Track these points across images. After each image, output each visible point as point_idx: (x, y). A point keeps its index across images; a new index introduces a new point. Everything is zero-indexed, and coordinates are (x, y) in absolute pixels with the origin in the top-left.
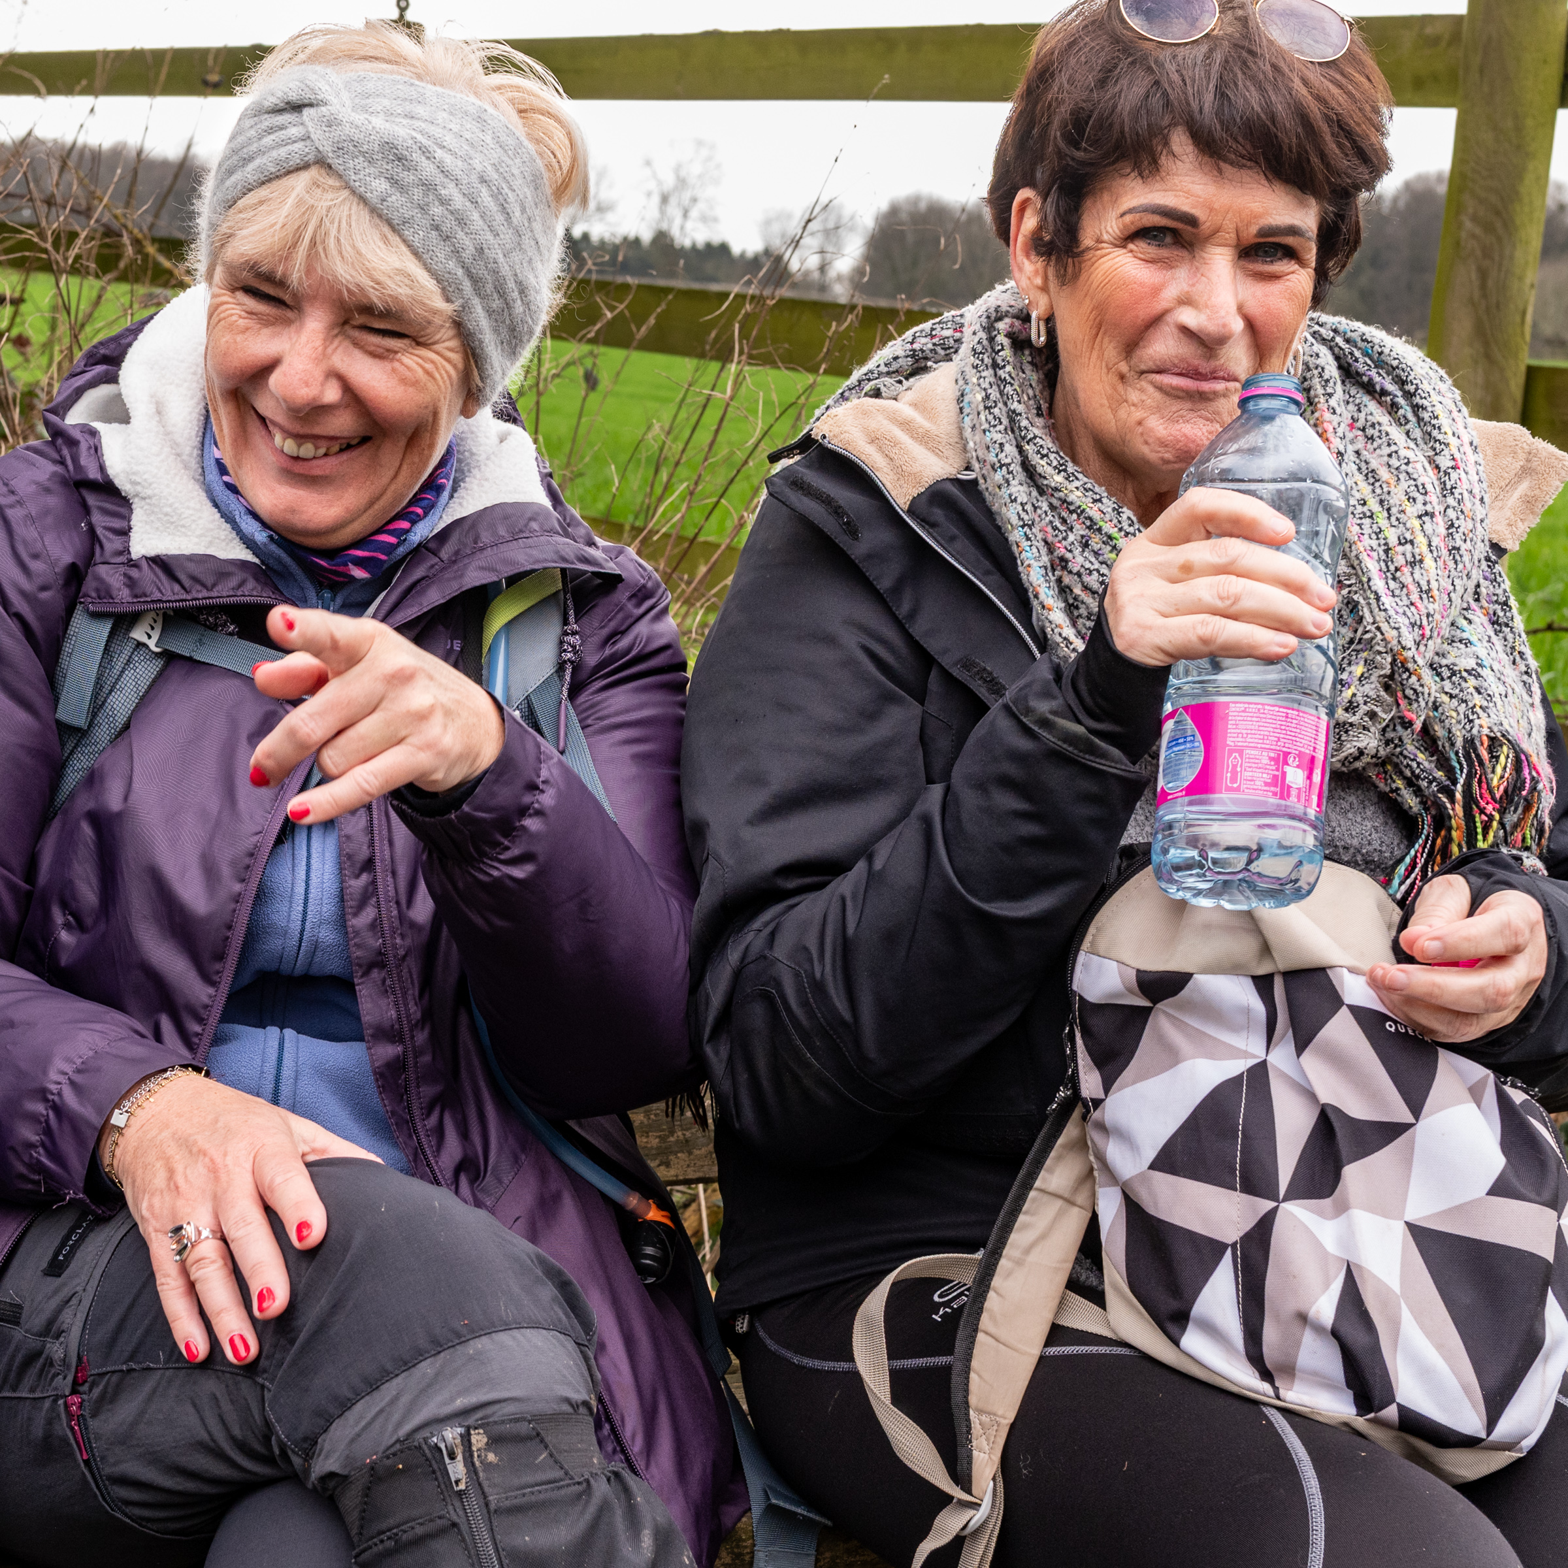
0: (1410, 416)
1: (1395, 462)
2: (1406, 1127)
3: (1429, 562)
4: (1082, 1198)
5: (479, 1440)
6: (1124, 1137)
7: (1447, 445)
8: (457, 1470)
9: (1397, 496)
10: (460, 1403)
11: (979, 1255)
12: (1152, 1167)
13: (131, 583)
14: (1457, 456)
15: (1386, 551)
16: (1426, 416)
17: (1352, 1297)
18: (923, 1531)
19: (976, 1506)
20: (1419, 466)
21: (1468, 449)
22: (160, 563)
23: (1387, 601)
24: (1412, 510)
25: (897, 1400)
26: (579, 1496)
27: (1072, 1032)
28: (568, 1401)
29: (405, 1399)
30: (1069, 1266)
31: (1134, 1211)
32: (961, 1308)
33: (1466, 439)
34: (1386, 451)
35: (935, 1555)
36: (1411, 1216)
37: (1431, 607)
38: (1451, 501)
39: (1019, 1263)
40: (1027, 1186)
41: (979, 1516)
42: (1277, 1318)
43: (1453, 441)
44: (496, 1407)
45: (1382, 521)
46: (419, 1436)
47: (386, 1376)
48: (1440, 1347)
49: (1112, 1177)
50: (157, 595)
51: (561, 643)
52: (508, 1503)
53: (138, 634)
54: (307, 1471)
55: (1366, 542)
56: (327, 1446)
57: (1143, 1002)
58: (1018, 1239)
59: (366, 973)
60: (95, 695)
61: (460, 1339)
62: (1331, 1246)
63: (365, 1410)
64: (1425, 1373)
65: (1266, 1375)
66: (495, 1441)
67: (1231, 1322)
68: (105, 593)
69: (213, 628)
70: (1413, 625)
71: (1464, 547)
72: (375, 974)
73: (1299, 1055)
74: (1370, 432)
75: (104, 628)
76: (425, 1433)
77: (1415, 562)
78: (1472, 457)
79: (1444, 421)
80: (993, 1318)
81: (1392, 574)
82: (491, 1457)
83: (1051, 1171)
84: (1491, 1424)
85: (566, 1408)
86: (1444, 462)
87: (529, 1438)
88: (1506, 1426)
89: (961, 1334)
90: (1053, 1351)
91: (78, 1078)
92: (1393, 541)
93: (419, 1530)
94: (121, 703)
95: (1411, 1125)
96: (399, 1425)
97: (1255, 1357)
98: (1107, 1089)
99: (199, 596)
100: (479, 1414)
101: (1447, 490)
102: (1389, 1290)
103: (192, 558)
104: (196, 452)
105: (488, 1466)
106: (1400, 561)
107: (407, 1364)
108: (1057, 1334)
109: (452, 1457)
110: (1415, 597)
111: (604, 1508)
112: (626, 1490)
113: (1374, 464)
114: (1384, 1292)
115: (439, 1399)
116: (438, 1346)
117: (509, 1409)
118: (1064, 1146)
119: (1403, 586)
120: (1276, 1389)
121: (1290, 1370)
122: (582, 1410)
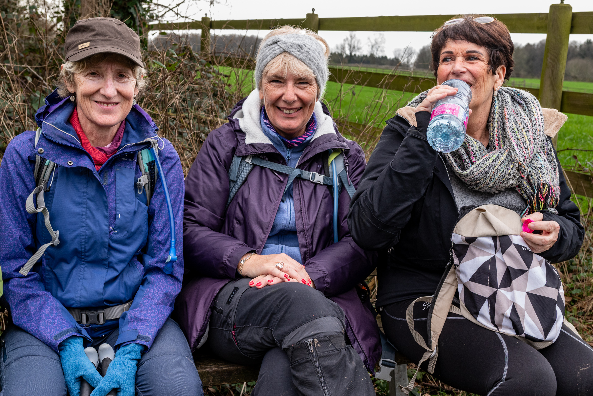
0: (527, 109)
1: (521, 120)
2: (526, 271)
3: (528, 142)
4: (455, 284)
5: (316, 341)
6: (464, 273)
7: (534, 115)
8: (311, 348)
9: (521, 127)
10: (312, 333)
11: (432, 296)
12: (470, 280)
13: (246, 150)
14: (536, 117)
15: (518, 140)
16: (530, 109)
17: (514, 310)
18: (421, 358)
19: (432, 352)
20: (527, 120)
21: (539, 116)
22: (252, 145)
23: (517, 151)
24: (524, 130)
25: (415, 328)
26: (338, 353)
27: (451, 250)
28: (336, 332)
29: (300, 332)
30: (452, 299)
31: (466, 289)
32: (429, 307)
33: (539, 113)
34: (520, 117)
35: (423, 363)
36: (527, 291)
37: (528, 152)
38: (534, 128)
39: (441, 299)
40: (443, 281)
41: (433, 354)
42: (497, 314)
43: (535, 114)
44: (319, 334)
45: (517, 133)
46: (303, 341)
47: (296, 327)
48: (534, 320)
49: (461, 282)
50: (251, 152)
51: (344, 162)
52: (322, 355)
53: (247, 160)
54: (281, 347)
55: (513, 138)
56: (284, 342)
57: (467, 244)
58: (441, 293)
59: (300, 233)
60: (238, 174)
61: (312, 319)
62: (509, 298)
63: (292, 334)
64: (530, 326)
65: (496, 326)
66: (320, 342)
67: (488, 315)
68: (240, 152)
69: (263, 159)
70: (523, 156)
71: (537, 138)
72: (302, 233)
73: (502, 254)
74: (517, 113)
75: (240, 159)
76: (304, 340)
77: (524, 142)
78: (540, 117)
79: (534, 110)
80: (436, 311)
81: (519, 144)
82: (319, 345)
83: (448, 278)
84: (546, 337)
85: (336, 334)
86: (533, 119)
87: (327, 341)
88: (549, 337)
89: (429, 314)
90: (449, 318)
91: (228, 259)
92: (519, 137)
93: (303, 361)
94: (244, 175)
95: (527, 271)
96: (299, 338)
97: (493, 322)
98: (460, 263)
99: (260, 151)
100: (316, 336)
101: (533, 125)
102: (522, 308)
103: (258, 144)
104: (259, 122)
105: (318, 347)
106: (521, 142)
107: (301, 325)
108: (450, 314)
109: (310, 345)
110: (524, 150)
111: (344, 356)
112: (350, 352)
113: (517, 120)
114: (521, 308)
115: (308, 332)
116: (307, 321)
117: (323, 335)
118: (451, 273)
119: (521, 147)
120: (498, 329)
121: (501, 326)
122: (340, 334)
